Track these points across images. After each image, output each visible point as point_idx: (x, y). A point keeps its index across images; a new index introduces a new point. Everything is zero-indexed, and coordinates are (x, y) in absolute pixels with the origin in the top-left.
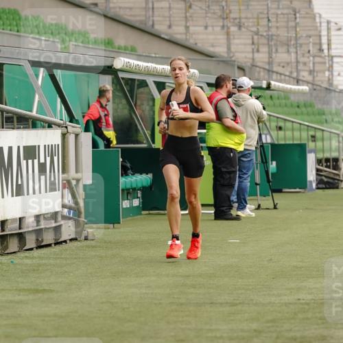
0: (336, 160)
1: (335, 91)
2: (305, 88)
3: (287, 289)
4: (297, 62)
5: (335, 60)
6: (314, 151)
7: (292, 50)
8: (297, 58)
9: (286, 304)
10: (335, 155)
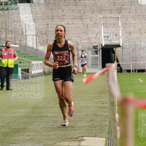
0: (28, 70)
1: (27, 47)
2: (18, 46)
3: (12, 112)
4: (15, 37)
5: (28, 36)
6: (20, 67)
7: (13, 33)
8: (15, 36)
9: (12, 117)
10: (27, 68)
